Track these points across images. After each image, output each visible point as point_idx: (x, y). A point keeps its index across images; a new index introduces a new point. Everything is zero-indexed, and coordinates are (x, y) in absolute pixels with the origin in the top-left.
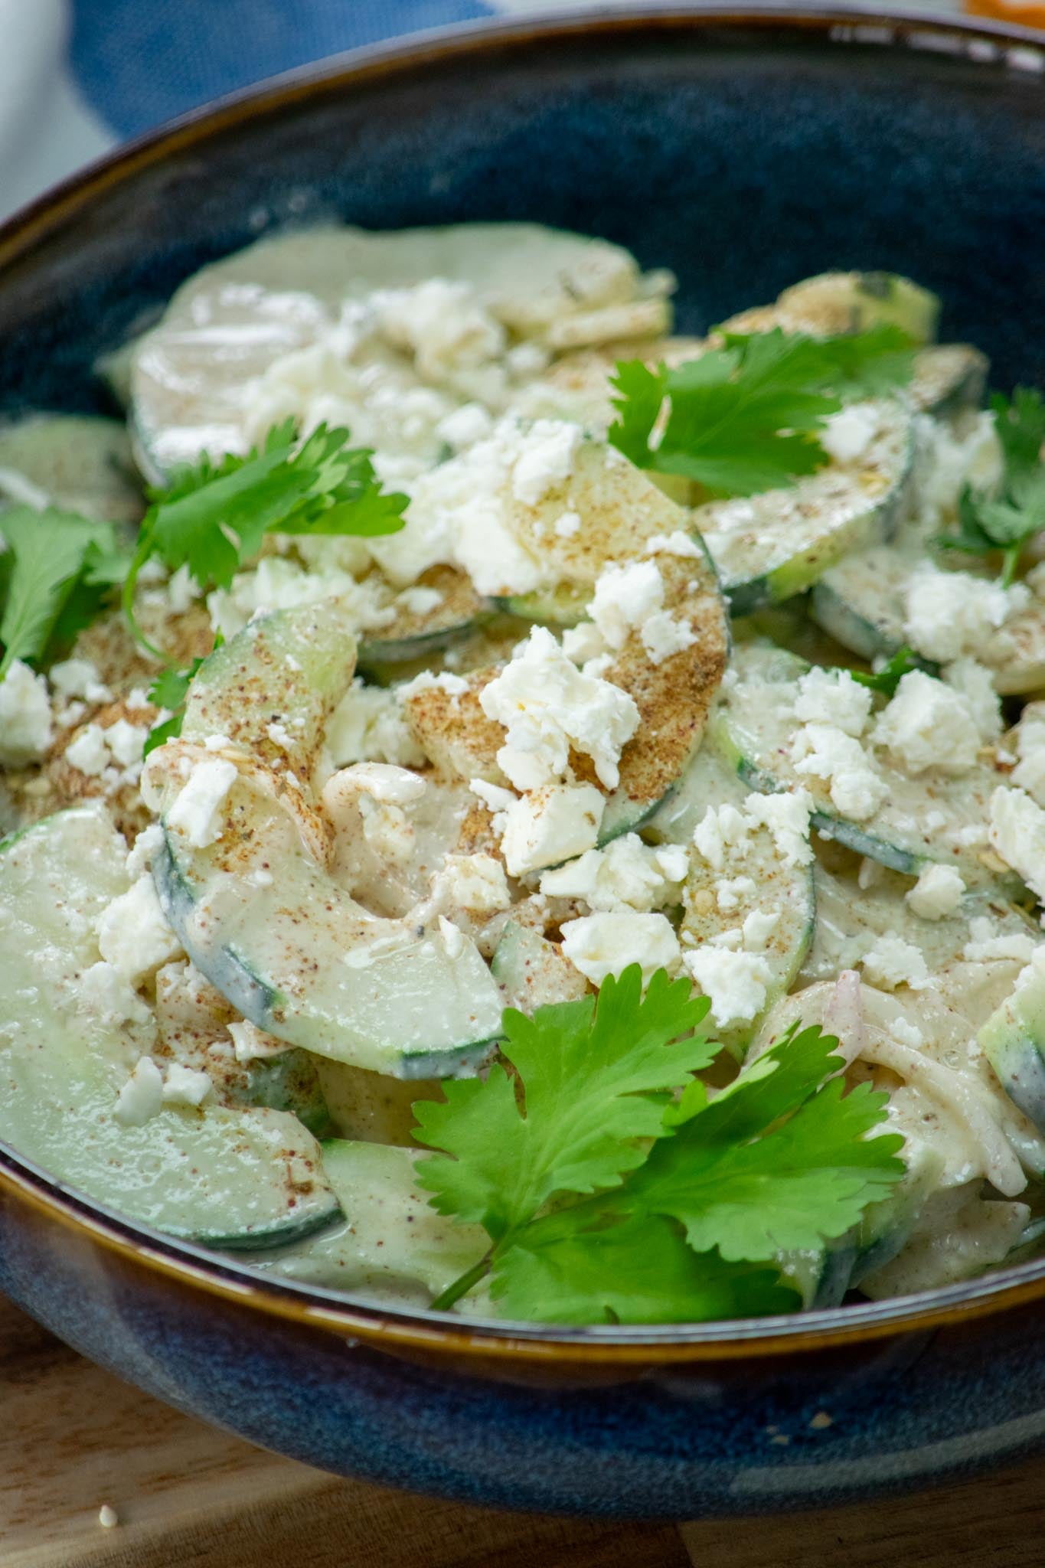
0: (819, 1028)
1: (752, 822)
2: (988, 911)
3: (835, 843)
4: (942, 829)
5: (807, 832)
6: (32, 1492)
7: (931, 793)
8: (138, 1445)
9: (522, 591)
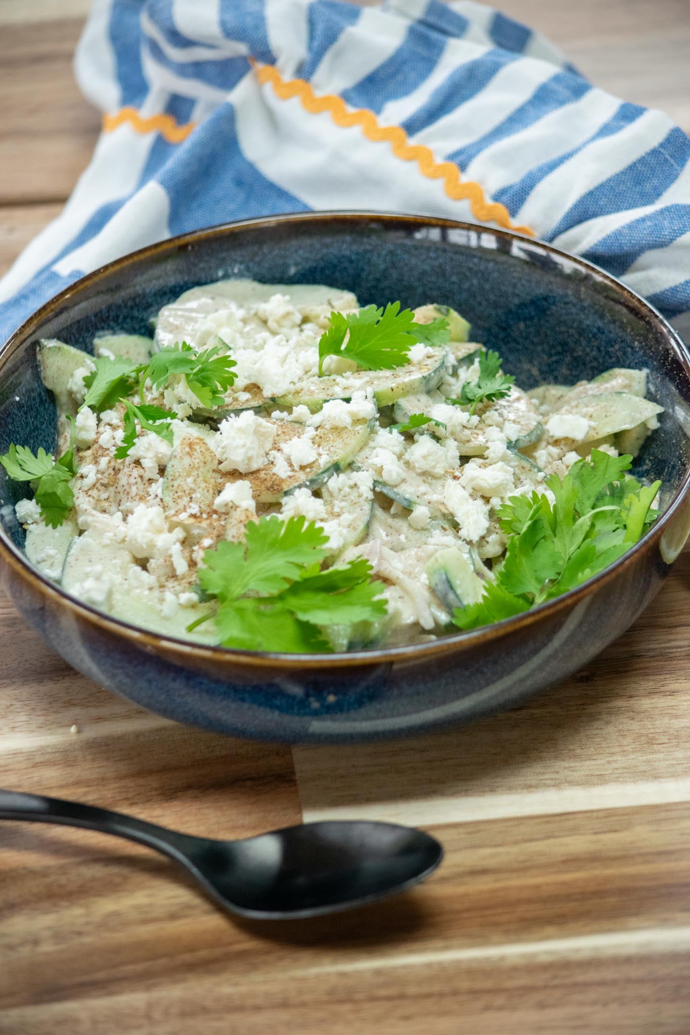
0: (368, 561)
1: (352, 483)
2: (440, 528)
3: (381, 493)
4: (425, 494)
5: (372, 487)
6: (48, 718)
7: (424, 481)
8: (93, 706)
9: (280, 396)
